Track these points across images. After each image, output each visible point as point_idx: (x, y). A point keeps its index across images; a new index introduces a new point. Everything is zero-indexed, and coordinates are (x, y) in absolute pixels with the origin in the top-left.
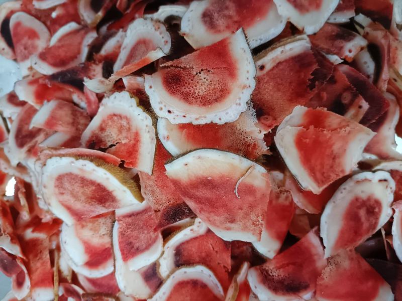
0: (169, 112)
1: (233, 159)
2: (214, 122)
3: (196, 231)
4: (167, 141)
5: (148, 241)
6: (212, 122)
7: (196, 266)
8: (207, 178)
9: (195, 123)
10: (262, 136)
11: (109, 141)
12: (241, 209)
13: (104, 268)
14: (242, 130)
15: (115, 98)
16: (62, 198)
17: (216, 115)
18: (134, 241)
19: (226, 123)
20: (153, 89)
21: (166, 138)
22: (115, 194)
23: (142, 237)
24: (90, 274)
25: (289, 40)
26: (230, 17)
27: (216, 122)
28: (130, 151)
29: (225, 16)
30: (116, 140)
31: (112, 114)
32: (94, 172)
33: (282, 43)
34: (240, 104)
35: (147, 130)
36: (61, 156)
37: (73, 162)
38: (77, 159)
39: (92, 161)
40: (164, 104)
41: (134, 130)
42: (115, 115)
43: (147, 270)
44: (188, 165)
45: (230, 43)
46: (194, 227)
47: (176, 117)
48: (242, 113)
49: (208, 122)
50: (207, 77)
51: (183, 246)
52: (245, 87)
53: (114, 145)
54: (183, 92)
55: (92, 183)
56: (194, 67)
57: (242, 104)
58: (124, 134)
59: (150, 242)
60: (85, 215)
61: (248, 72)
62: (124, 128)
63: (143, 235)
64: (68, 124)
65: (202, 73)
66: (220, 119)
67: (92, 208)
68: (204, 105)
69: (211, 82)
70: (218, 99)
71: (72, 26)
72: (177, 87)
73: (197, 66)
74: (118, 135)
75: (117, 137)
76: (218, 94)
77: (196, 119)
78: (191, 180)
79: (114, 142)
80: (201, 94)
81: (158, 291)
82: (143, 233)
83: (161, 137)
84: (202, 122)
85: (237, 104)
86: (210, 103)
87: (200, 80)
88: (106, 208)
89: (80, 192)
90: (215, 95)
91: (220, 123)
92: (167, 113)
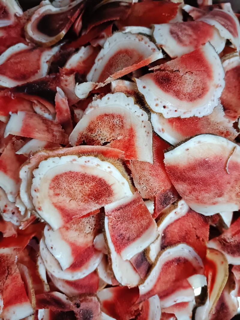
0: (164, 107)
1: (223, 141)
2: (196, 116)
3: (179, 213)
4: (163, 133)
5: (139, 229)
6: (194, 116)
7: (178, 244)
8: (205, 159)
9: (183, 117)
10: (231, 125)
11: (102, 139)
12: (229, 183)
13: (87, 268)
14: (214, 122)
15: (109, 99)
16: (56, 199)
17: (197, 110)
18: (124, 233)
19: (204, 116)
20: (147, 89)
21: (161, 131)
22: (113, 188)
23: (132, 227)
24: (73, 277)
25: (231, 56)
26: (190, 36)
27: (197, 116)
28: (127, 146)
29: (186, 34)
30: (110, 138)
31: (103, 114)
32: (98, 167)
33: (227, 57)
34: (214, 100)
35: (143, 125)
36: (60, 156)
37: (74, 160)
38: (80, 157)
39: (96, 156)
40: (160, 101)
41: (128, 127)
42: (106, 115)
43: (137, 258)
44: (190, 150)
45: (203, 52)
46: (178, 210)
47: (169, 112)
48: (215, 107)
49: (192, 116)
50: (192, 78)
51: (169, 229)
52: (217, 86)
53: (109, 143)
54: (175, 90)
55: (94, 178)
56: (181, 70)
57: (215, 100)
58: (117, 131)
59: (141, 230)
60: (77, 214)
61: (219, 74)
62: (117, 126)
63: (134, 225)
64: (44, 131)
65: (187, 74)
66: (199, 113)
67: (86, 206)
68: (191, 101)
69: (195, 81)
70: (200, 96)
71: (20, 46)
72: (169, 86)
73: (183, 69)
74: (111, 133)
75: (110, 135)
76: (200, 92)
77: (184, 113)
78: (190, 164)
79: (108, 140)
80: (189, 91)
81: (149, 275)
82: (133, 223)
83: (156, 131)
84: (188, 116)
85: (211, 100)
86: (195, 99)
87: (187, 80)
88: (100, 204)
89: (78, 191)
90: (198, 93)
91: (200, 116)
92: (163, 108)
